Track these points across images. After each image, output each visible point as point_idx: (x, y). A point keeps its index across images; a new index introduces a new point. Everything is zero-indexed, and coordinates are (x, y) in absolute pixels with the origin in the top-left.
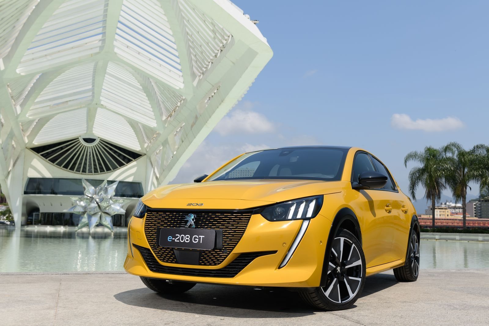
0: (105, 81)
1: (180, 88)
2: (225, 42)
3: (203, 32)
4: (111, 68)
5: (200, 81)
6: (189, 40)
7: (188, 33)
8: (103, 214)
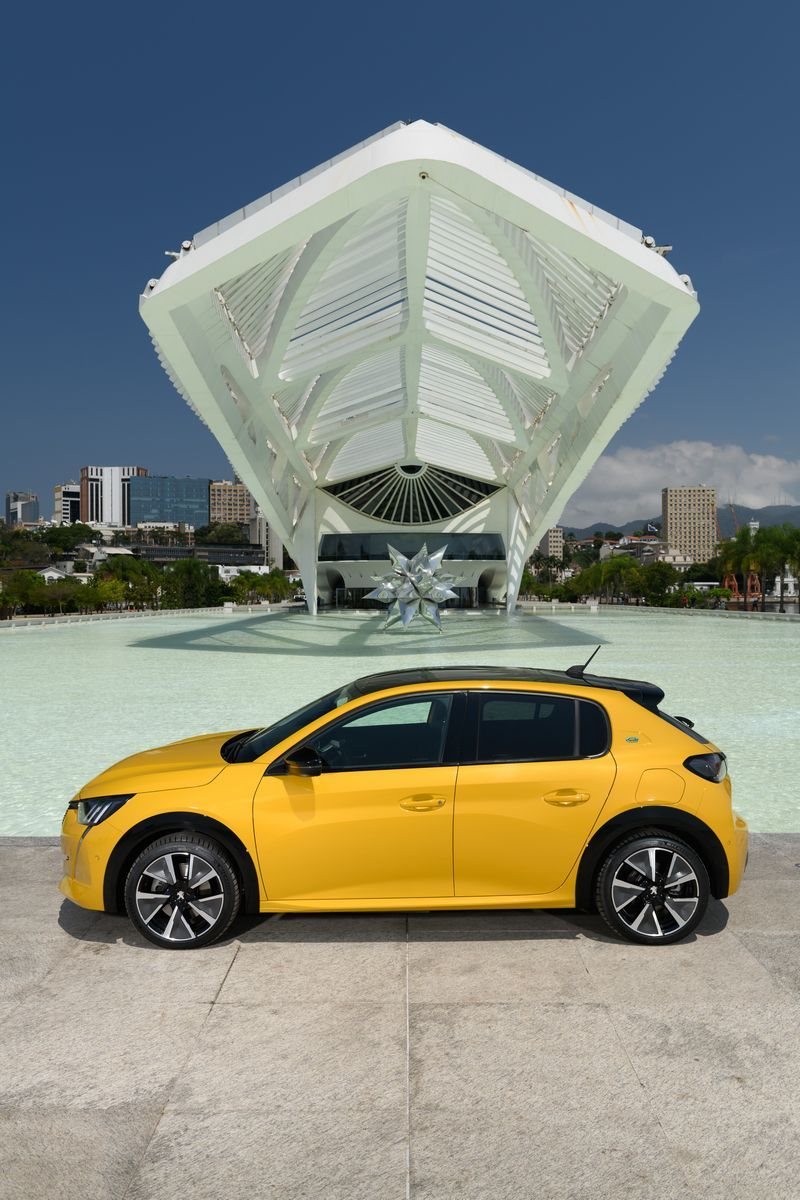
0: (421, 373)
1: (545, 377)
2: (614, 290)
3: (575, 276)
4: (427, 353)
5: (578, 360)
6: (552, 291)
7: (548, 280)
8: (423, 601)
